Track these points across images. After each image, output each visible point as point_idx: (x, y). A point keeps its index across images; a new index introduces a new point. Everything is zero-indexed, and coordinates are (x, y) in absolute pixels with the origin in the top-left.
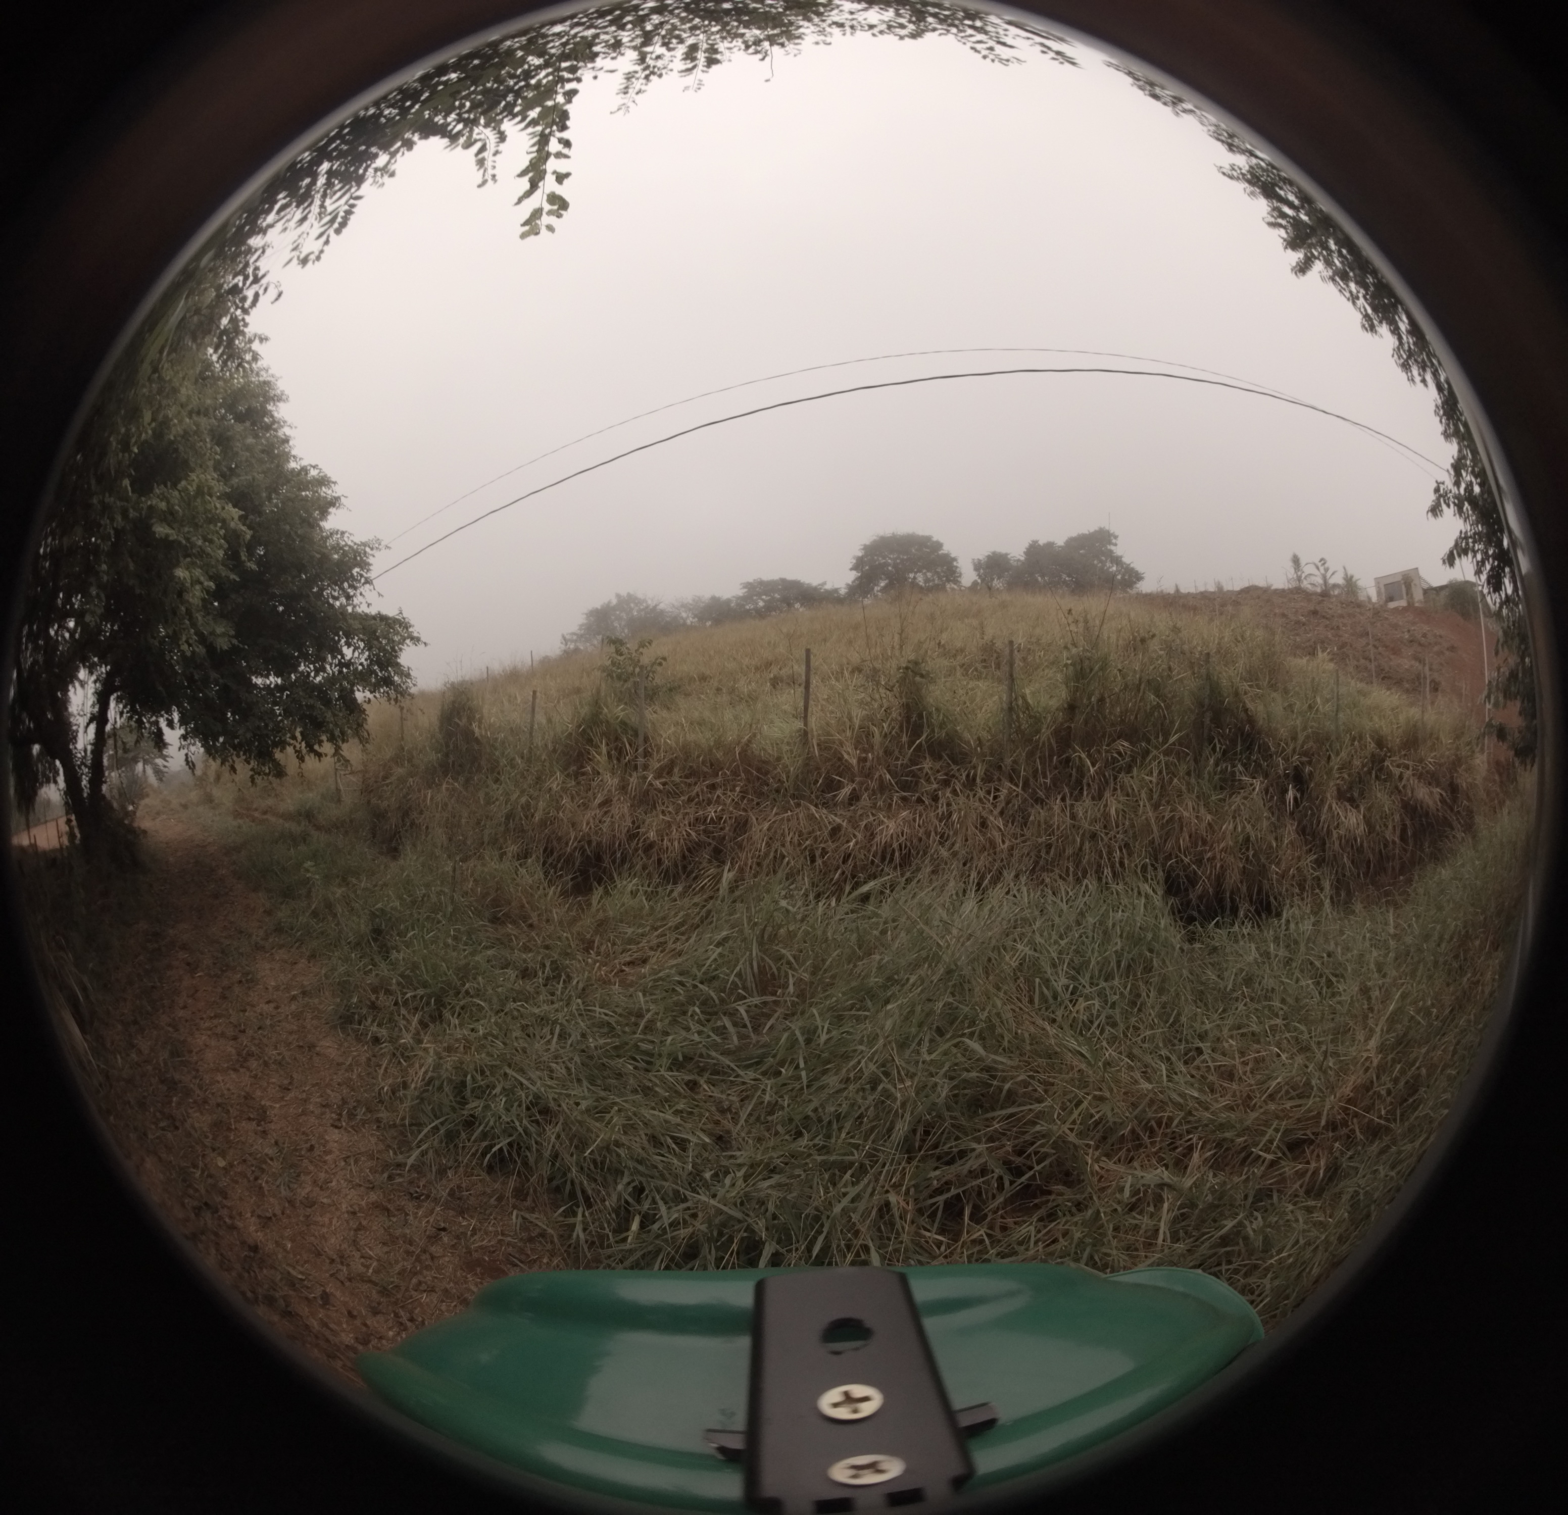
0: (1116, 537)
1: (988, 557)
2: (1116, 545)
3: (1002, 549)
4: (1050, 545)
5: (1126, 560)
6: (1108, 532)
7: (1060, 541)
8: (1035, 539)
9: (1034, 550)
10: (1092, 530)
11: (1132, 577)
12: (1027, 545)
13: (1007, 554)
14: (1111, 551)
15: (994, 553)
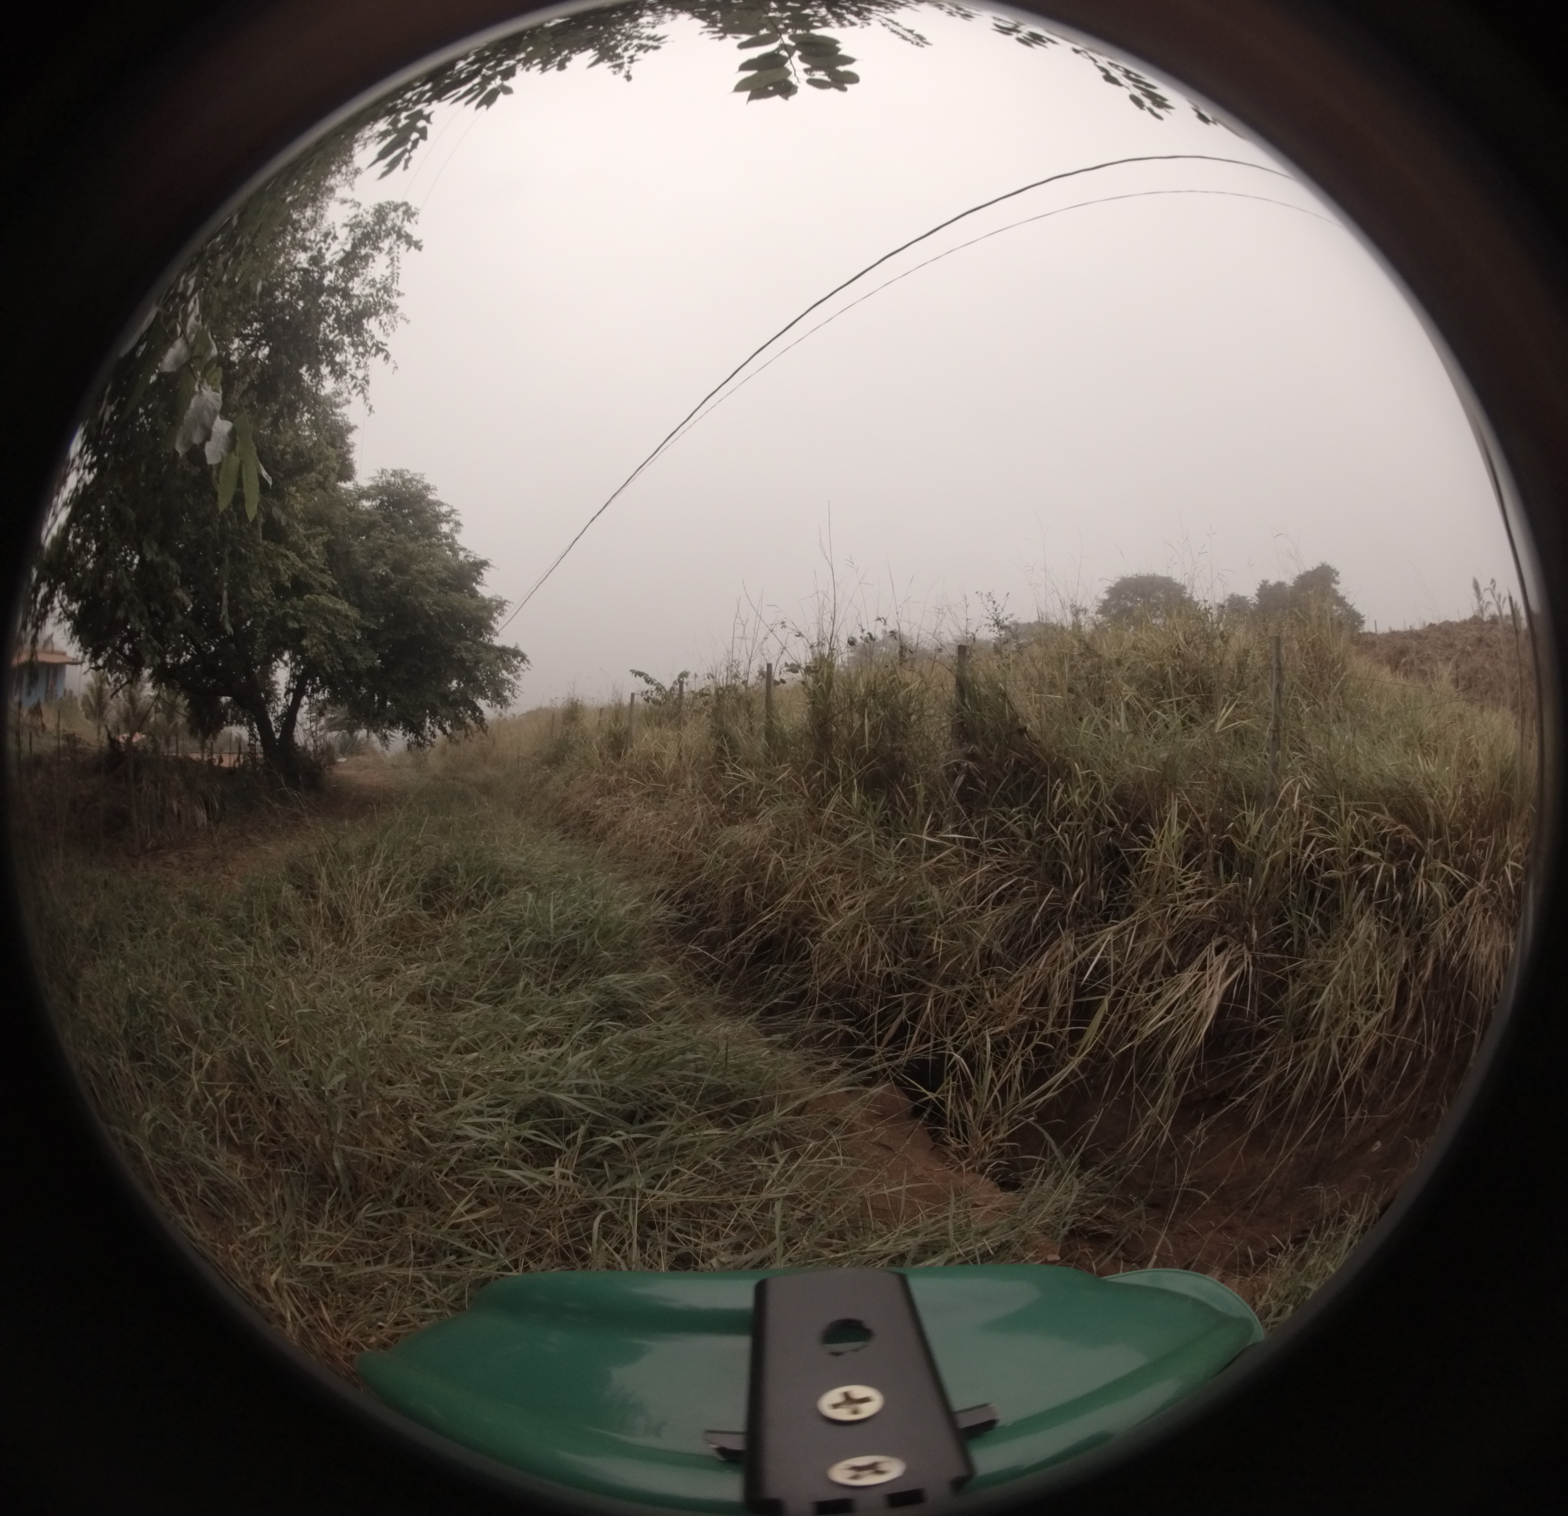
0: (1337, 574)
1: (1228, 600)
2: (1338, 583)
3: (1241, 593)
4: (1280, 585)
5: (1349, 600)
6: (1329, 567)
7: (1289, 581)
8: (1265, 578)
9: (1266, 591)
10: (1315, 567)
11: (1355, 619)
12: (1258, 586)
13: (1244, 598)
14: (1335, 591)
15: (1232, 596)
